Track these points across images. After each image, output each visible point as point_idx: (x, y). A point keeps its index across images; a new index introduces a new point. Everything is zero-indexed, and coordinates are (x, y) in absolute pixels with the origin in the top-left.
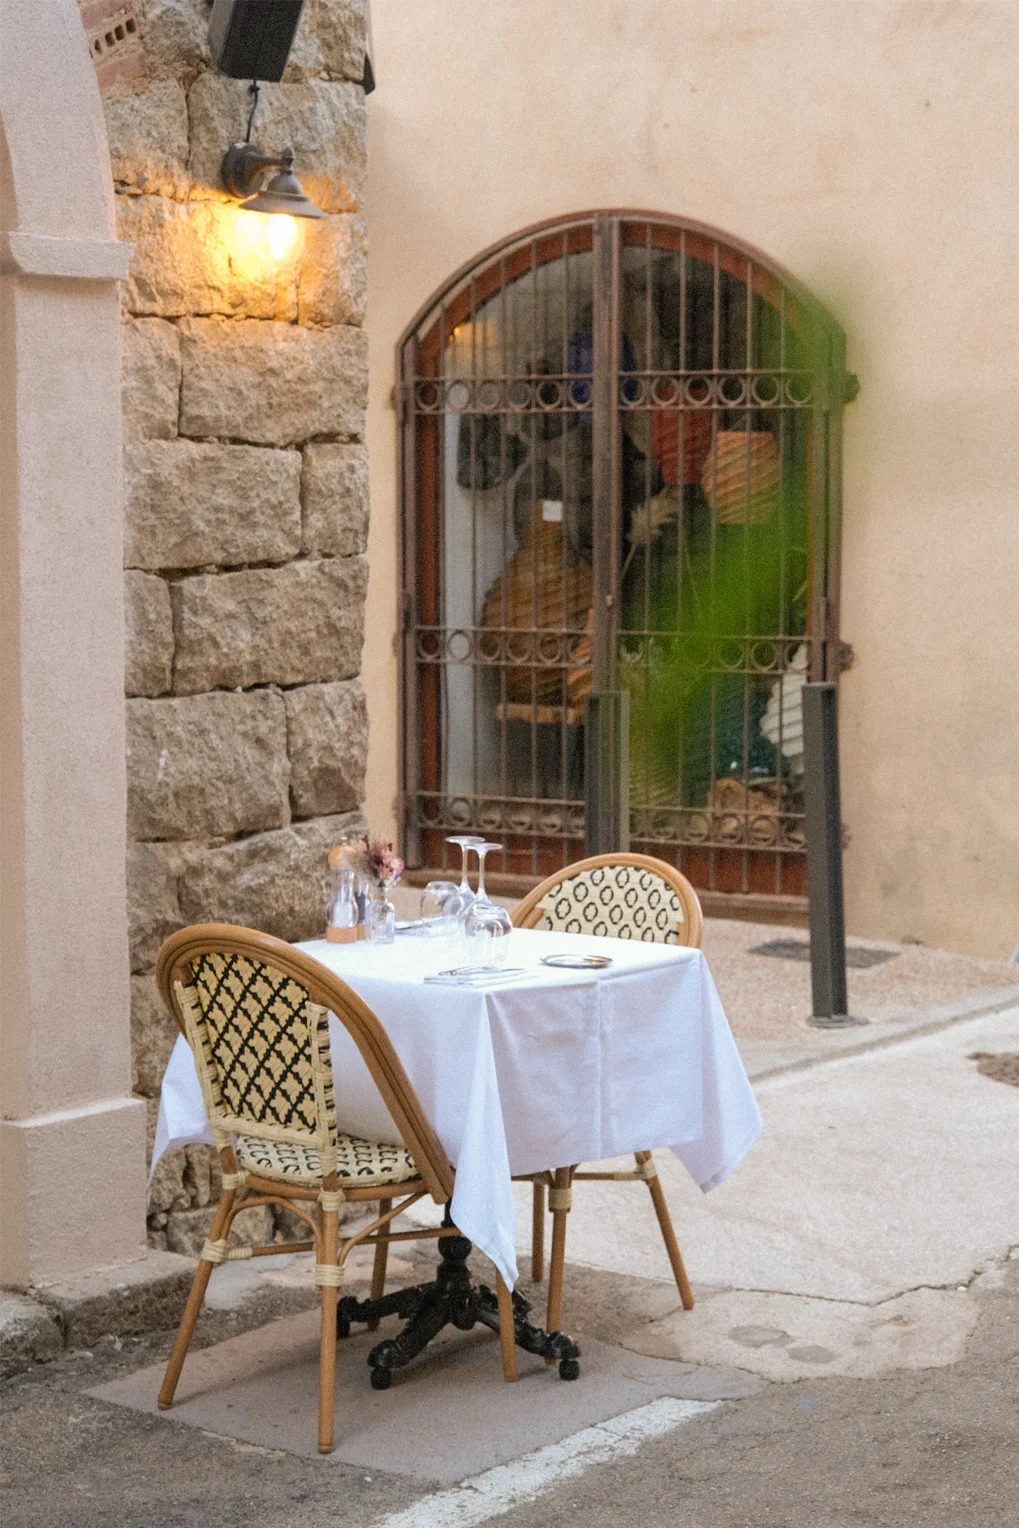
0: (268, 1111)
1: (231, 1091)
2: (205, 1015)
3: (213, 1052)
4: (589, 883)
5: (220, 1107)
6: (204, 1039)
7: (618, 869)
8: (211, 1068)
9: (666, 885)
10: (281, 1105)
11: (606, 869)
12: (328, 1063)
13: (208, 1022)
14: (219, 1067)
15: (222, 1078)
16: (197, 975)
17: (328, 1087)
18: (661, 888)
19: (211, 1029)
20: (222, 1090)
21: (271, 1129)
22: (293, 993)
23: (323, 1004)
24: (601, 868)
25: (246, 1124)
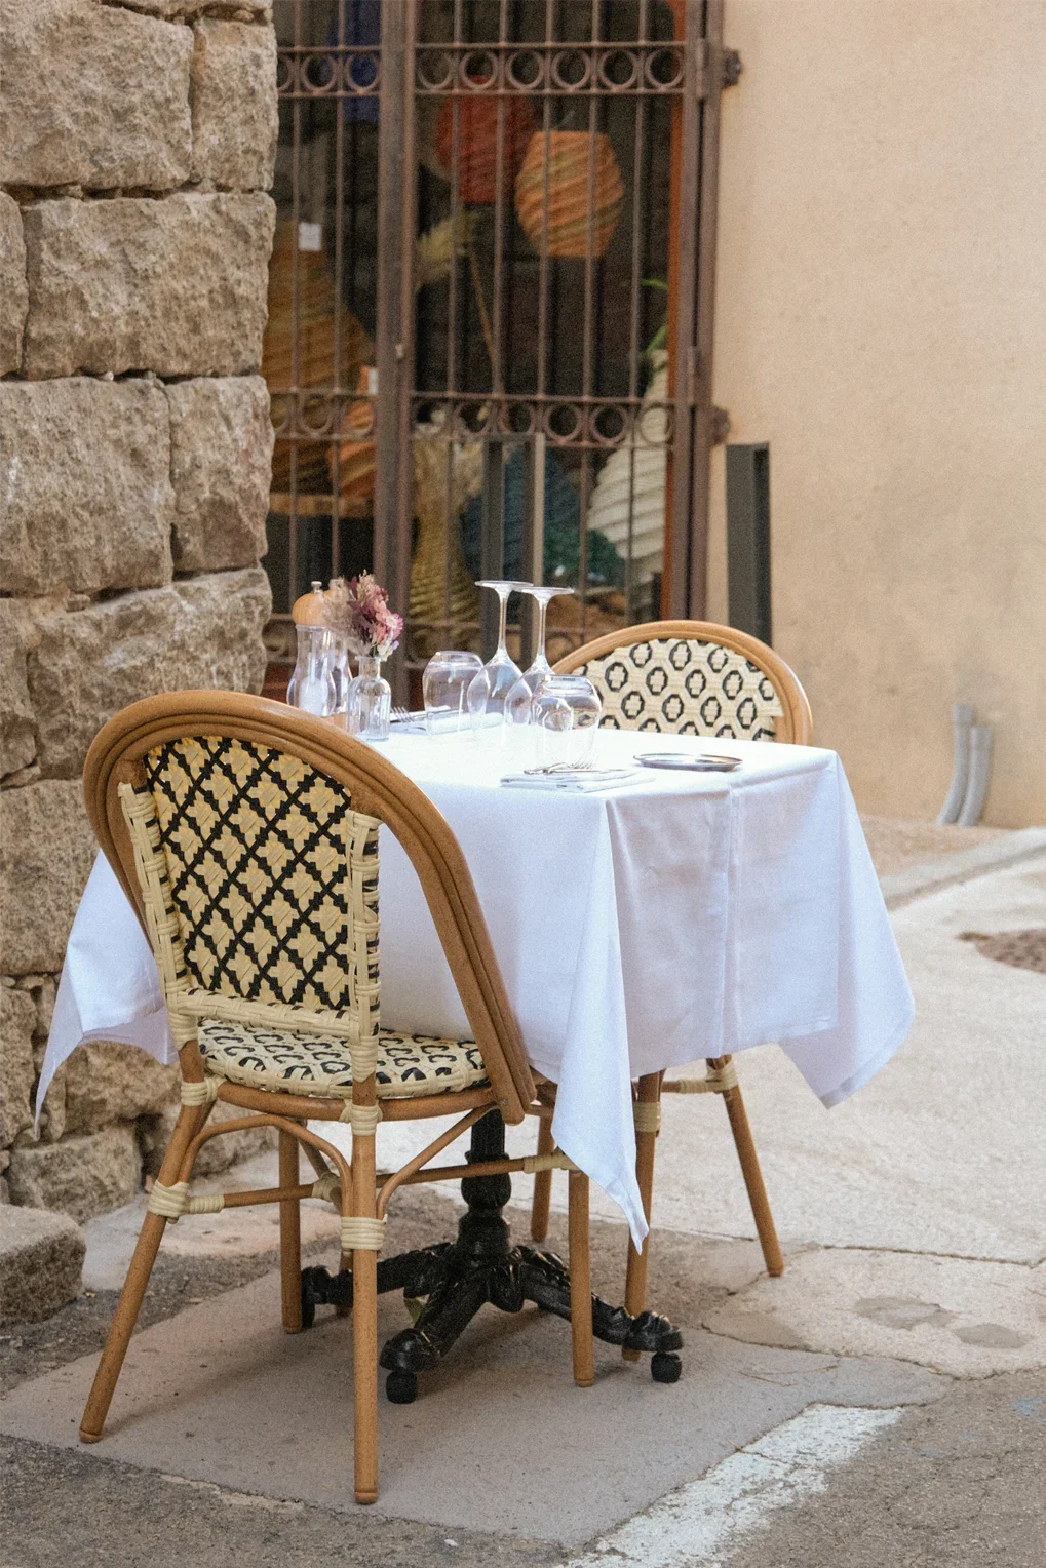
0: (264, 983)
1: (202, 956)
2: (164, 837)
3: (174, 893)
4: (628, 664)
5: (183, 980)
6: (162, 873)
7: (673, 642)
8: (171, 919)
9: (750, 663)
10: (287, 974)
11: (654, 644)
12: (374, 907)
13: (168, 847)
14: (183, 917)
15: (186, 935)
16: (156, 773)
17: (372, 944)
18: (743, 669)
19: (173, 858)
20: (186, 951)
21: (265, 1010)
22: (321, 799)
23: (373, 814)
24: (646, 642)
25: (226, 1003)
